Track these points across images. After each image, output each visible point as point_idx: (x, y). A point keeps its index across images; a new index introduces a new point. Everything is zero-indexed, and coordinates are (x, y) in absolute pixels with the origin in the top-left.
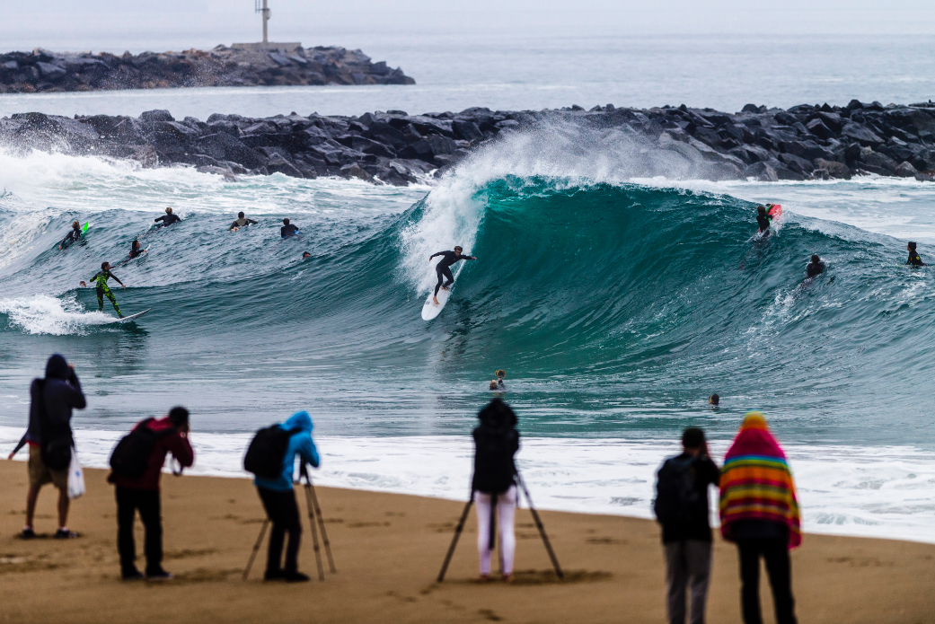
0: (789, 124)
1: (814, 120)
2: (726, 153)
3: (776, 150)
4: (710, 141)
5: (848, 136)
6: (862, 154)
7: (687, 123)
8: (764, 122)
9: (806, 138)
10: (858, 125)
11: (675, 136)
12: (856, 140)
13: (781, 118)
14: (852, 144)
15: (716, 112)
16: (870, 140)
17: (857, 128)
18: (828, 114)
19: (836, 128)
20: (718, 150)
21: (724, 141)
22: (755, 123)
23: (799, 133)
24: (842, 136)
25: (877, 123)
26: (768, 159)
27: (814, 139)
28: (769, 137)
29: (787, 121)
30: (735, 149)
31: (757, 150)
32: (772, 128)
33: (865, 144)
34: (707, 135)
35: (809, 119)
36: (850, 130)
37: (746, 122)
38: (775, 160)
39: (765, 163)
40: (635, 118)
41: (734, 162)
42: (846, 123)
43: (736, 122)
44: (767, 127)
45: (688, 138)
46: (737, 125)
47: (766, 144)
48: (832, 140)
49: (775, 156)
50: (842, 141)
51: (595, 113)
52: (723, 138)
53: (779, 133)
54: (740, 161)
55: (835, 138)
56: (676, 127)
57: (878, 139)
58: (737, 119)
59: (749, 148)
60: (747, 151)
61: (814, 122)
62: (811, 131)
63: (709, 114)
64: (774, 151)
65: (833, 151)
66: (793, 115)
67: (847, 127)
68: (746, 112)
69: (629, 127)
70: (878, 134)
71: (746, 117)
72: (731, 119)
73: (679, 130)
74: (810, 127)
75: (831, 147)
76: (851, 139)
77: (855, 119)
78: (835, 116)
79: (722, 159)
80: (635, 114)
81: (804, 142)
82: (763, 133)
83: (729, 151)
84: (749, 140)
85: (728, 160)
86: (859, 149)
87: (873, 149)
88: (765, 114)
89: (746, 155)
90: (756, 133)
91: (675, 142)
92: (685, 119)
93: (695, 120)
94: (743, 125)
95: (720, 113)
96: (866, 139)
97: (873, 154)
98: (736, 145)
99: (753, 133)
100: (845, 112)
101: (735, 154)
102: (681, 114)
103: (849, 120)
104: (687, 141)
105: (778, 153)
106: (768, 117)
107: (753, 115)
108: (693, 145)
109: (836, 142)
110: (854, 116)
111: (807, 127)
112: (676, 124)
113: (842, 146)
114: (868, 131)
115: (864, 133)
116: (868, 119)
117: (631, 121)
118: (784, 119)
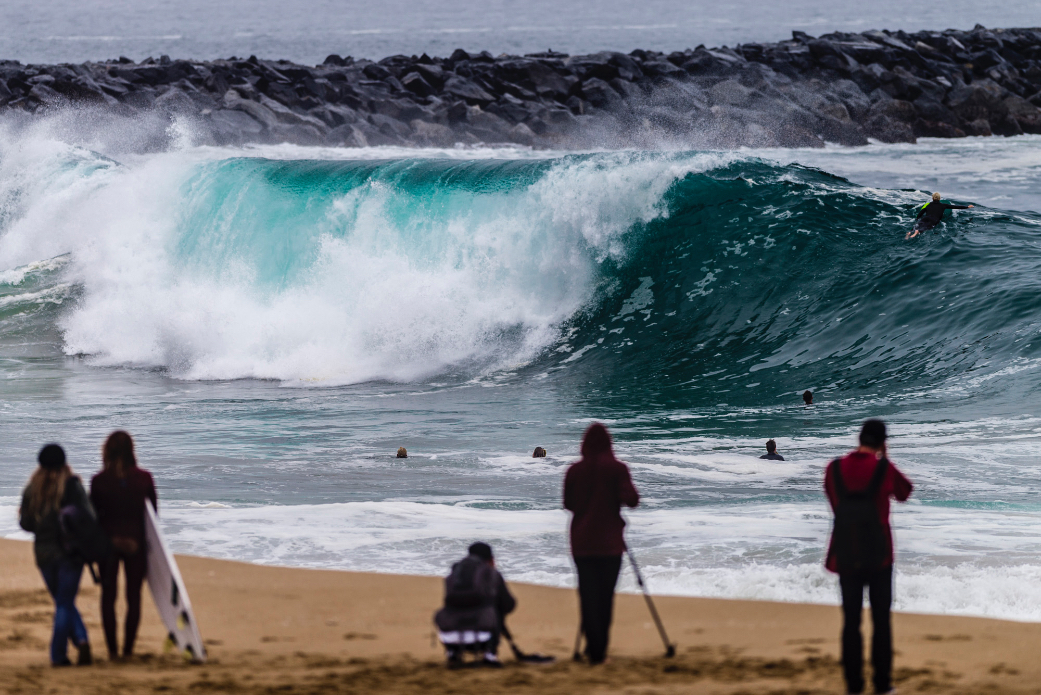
0: (381, 79)
1: (411, 74)
2: (305, 114)
3: (365, 109)
4: (285, 99)
5: (452, 93)
6: (468, 114)
7: (258, 78)
8: (351, 77)
9: (400, 96)
10: (463, 79)
11: (243, 94)
12: (461, 97)
13: (371, 71)
14: (456, 103)
15: (293, 64)
16: (478, 97)
17: (462, 83)
18: (427, 67)
19: (437, 84)
20: (295, 110)
21: (303, 99)
22: (339, 78)
23: (393, 90)
24: (445, 93)
25: (486, 77)
26: (355, 121)
27: (410, 96)
28: (356, 94)
29: (379, 75)
30: (316, 110)
31: (342, 110)
32: (361, 84)
33: (473, 102)
34: (282, 92)
35: (405, 73)
36: (454, 86)
37: (329, 77)
38: (363, 121)
39: (352, 126)
40: (195, 72)
41: (314, 125)
42: (449, 77)
43: (317, 77)
44: (354, 82)
45: (259, 96)
46: (317, 81)
47: (354, 104)
48: (433, 98)
49: (364, 117)
50: (444, 99)
51: (147, 66)
52: (301, 96)
53: (368, 89)
54: (321, 123)
55: (436, 95)
56: (245, 82)
57: (488, 96)
58: (318, 73)
59: (332, 108)
60: (332, 113)
61: (410, 77)
62: (407, 86)
63: (284, 68)
64: (363, 112)
65: (434, 110)
66: (385, 68)
67: (451, 82)
68: (328, 65)
69: (188, 83)
70: (487, 90)
71: (328, 70)
72: (311, 73)
73: (248, 86)
74: (406, 82)
75: (432, 106)
76: (455, 97)
77: (460, 72)
78: (435, 69)
79: (301, 121)
80: (196, 67)
81: (400, 101)
82: (349, 90)
83: (310, 111)
84: (333, 99)
85: (308, 122)
86: (465, 109)
87: (482, 108)
88: (351, 67)
89: (330, 117)
90: (341, 91)
91: (244, 102)
92: (256, 73)
93: (268, 75)
94: (325, 81)
95: (298, 66)
96: (474, 96)
97: (481, 114)
98: (316, 105)
99: (337, 90)
100: (447, 64)
101: (316, 115)
102: (250, 67)
103: (453, 73)
104: (258, 99)
105: (367, 114)
106: (355, 70)
107: (337, 68)
108: (265, 104)
109: (437, 100)
110: (458, 69)
111: (402, 83)
112: (245, 79)
113: (444, 105)
114: (475, 86)
115: (471, 90)
116: (475, 72)
117: (192, 76)
118: (374, 72)
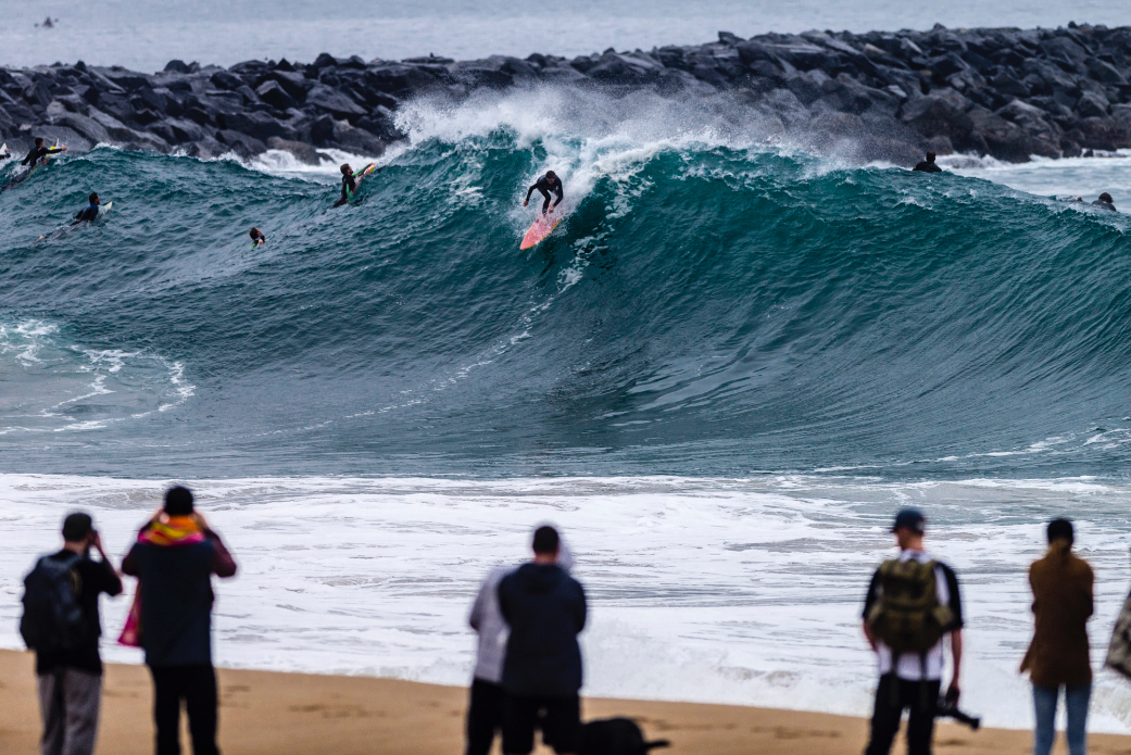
0: (232, 89)
1: (268, 83)
2: (143, 131)
3: (214, 125)
4: (119, 113)
5: (316, 105)
6: (335, 130)
7: (87, 87)
8: (196, 85)
9: (255, 108)
10: (329, 88)
11: (69, 107)
12: (327, 110)
13: (220, 80)
14: (322, 117)
15: (127, 71)
16: (348, 110)
17: (328, 93)
18: (287, 74)
19: (298, 94)
20: (131, 126)
21: (140, 112)
22: (182, 87)
23: (246, 101)
24: (308, 105)
25: (356, 86)
26: (201, 138)
27: (267, 109)
28: (203, 107)
29: (230, 84)
30: (155, 125)
31: (187, 125)
32: (208, 95)
33: (340, 116)
34: (115, 104)
35: (260, 81)
36: (318, 97)
37: (171, 86)
38: (211, 139)
39: (198, 144)
40: (12, 80)
41: (153, 143)
42: (312, 86)
43: (156, 86)
44: (200, 92)
45: (88, 109)
46: (157, 91)
47: (200, 118)
48: (293, 111)
49: (212, 134)
50: (307, 112)
52: (137, 109)
53: (217, 101)
54: (162, 142)
55: (297, 108)
56: (71, 93)
57: (358, 109)
58: (158, 81)
59: (174, 123)
60: (173, 127)
61: (266, 87)
62: (262, 98)
63: (117, 75)
64: (210, 128)
65: (294, 126)
66: (237, 76)
67: (316, 91)
68: (170, 72)
69: (4, 93)
70: (358, 102)
71: (172, 77)
72: (149, 81)
73: (75, 97)
74: (262, 93)
75: (292, 121)
76: (319, 110)
77: (325, 80)
78: (297, 77)
79: (138, 139)
80: (13, 75)
81: (254, 114)
82: (195, 102)
83: (147, 127)
84: (175, 111)
85: (146, 140)
86: (331, 124)
87: (351, 123)
88: (197, 74)
89: (171, 133)
90: (185, 102)
91: (70, 115)
92: (84, 82)
93: (98, 84)
94: (166, 91)
95: (134, 73)
96: (342, 109)
97: (351, 130)
98: (156, 119)
99: (180, 102)
100: (310, 71)
101: (155, 131)
102: (77, 75)
103: (317, 82)
104: (86, 113)
105: (216, 130)
106: (202, 78)
107: (180, 76)
108: (94, 119)
109: (298, 114)
110: (323, 77)
111: (257, 93)
112: (71, 89)
113: (307, 120)
114: (343, 97)
115: (339, 101)
116: (343, 81)
117: (8, 85)
118: (224, 80)
